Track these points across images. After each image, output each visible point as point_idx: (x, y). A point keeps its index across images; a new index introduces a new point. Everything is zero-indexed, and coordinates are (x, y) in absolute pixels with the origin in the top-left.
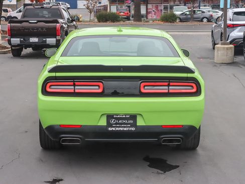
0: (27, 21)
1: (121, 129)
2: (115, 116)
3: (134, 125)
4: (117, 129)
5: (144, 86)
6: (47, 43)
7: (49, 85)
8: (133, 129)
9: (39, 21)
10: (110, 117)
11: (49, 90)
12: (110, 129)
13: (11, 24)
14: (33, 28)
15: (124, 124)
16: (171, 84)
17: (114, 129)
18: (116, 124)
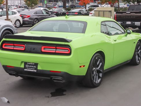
0: (125, 12)
1: (30, 70)
2: (28, 63)
3: (36, 69)
4: (29, 70)
5: (44, 48)
6: (135, 24)
7: (4, 44)
8: (35, 71)
9: (131, 12)
10: (26, 63)
11: (4, 47)
12: (25, 70)
13: (117, 14)
14: (128, 16)
15: (32, 68)
16: (57, 48)
17: (27, 70)
18: (28, 67)
